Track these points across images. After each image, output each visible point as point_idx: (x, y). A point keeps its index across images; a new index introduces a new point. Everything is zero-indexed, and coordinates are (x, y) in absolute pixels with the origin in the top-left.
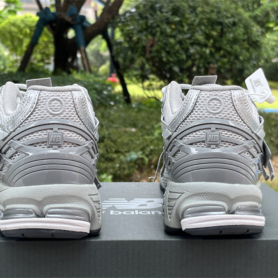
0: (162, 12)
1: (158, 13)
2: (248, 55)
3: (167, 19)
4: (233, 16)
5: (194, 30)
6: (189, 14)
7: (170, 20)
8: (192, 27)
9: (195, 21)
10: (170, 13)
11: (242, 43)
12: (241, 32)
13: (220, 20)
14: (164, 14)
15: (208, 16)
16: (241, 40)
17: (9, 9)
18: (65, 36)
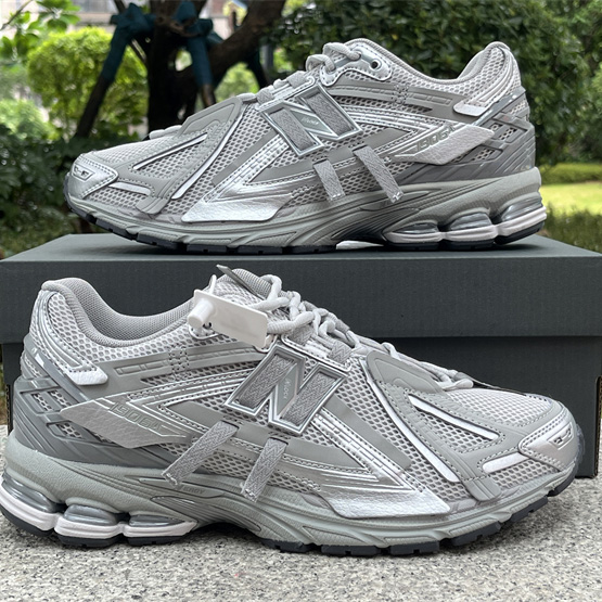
0: (370, 8)
1: (364, 10)
2: (552, 93)
3: (382, 21)
4: (519, 14)
5: (437, 44)
6: (428, 11)
7: (389, 22)
8: (434, 37)
9: (440, 24)
10: (388, 9)
11: (540, 68)
12: (536, 45)
13: (492, 22)
14: (376, 12)
15: (467, 14)
16: (537, 64)
17: (50, 17)
18: (171, 65)
